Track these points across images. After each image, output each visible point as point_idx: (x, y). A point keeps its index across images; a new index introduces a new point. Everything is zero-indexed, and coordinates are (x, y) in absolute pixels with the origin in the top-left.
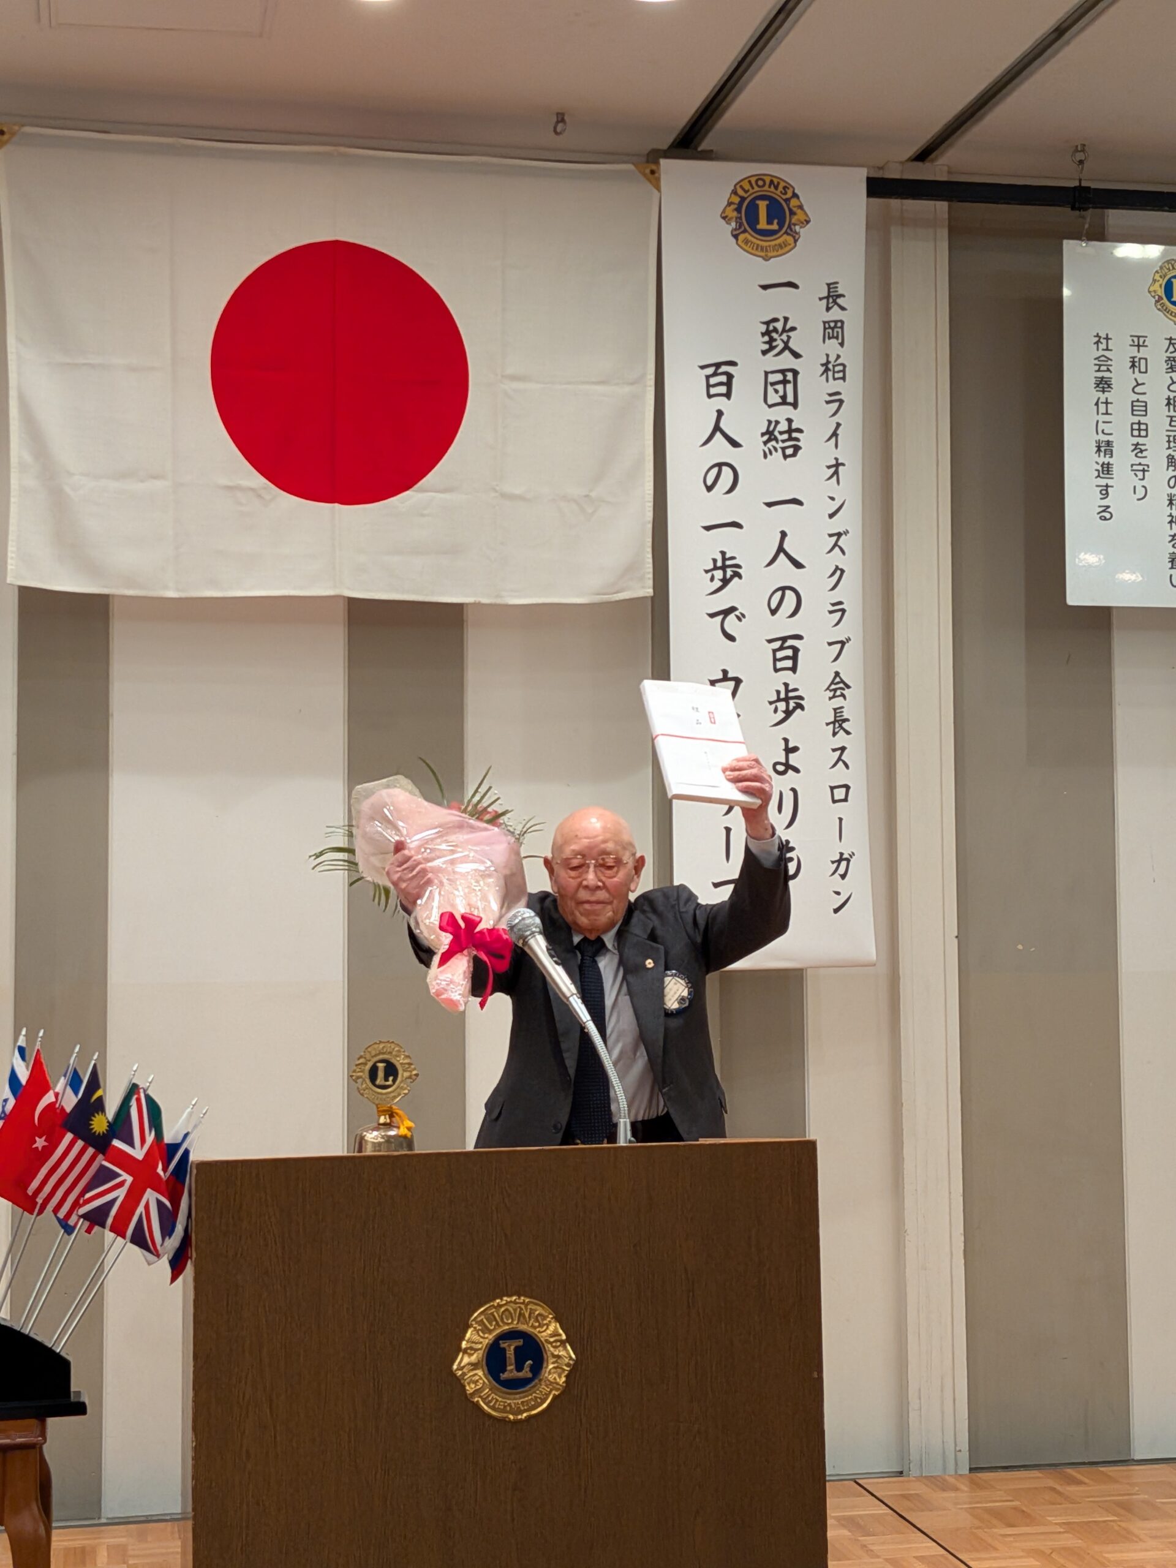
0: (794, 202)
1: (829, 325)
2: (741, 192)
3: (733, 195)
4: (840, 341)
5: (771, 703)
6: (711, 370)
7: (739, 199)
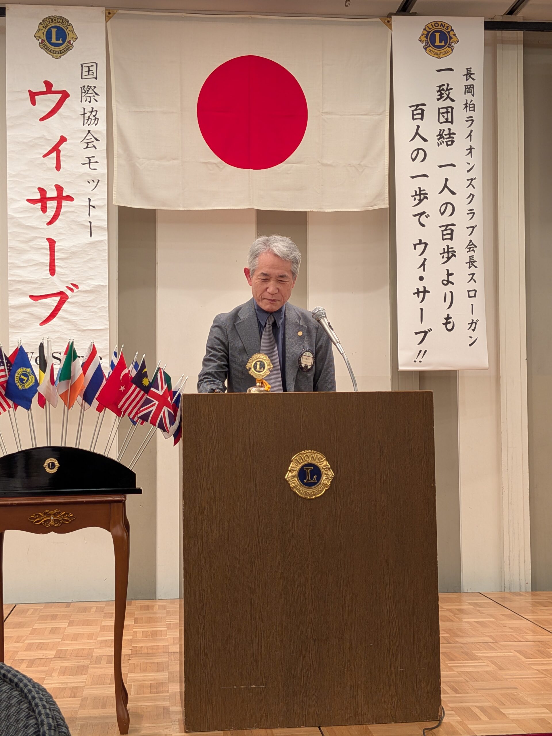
0: (451, 33)
1: (467, 87)
2: (427, 29)
3: (424, 31)
4: (472, 94)
5: (441, 254)
6: (414, 108)
7: (427, 32)
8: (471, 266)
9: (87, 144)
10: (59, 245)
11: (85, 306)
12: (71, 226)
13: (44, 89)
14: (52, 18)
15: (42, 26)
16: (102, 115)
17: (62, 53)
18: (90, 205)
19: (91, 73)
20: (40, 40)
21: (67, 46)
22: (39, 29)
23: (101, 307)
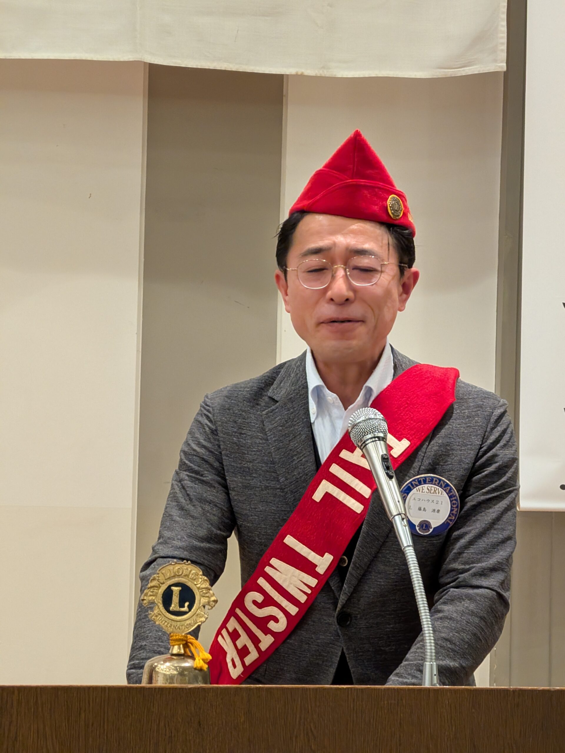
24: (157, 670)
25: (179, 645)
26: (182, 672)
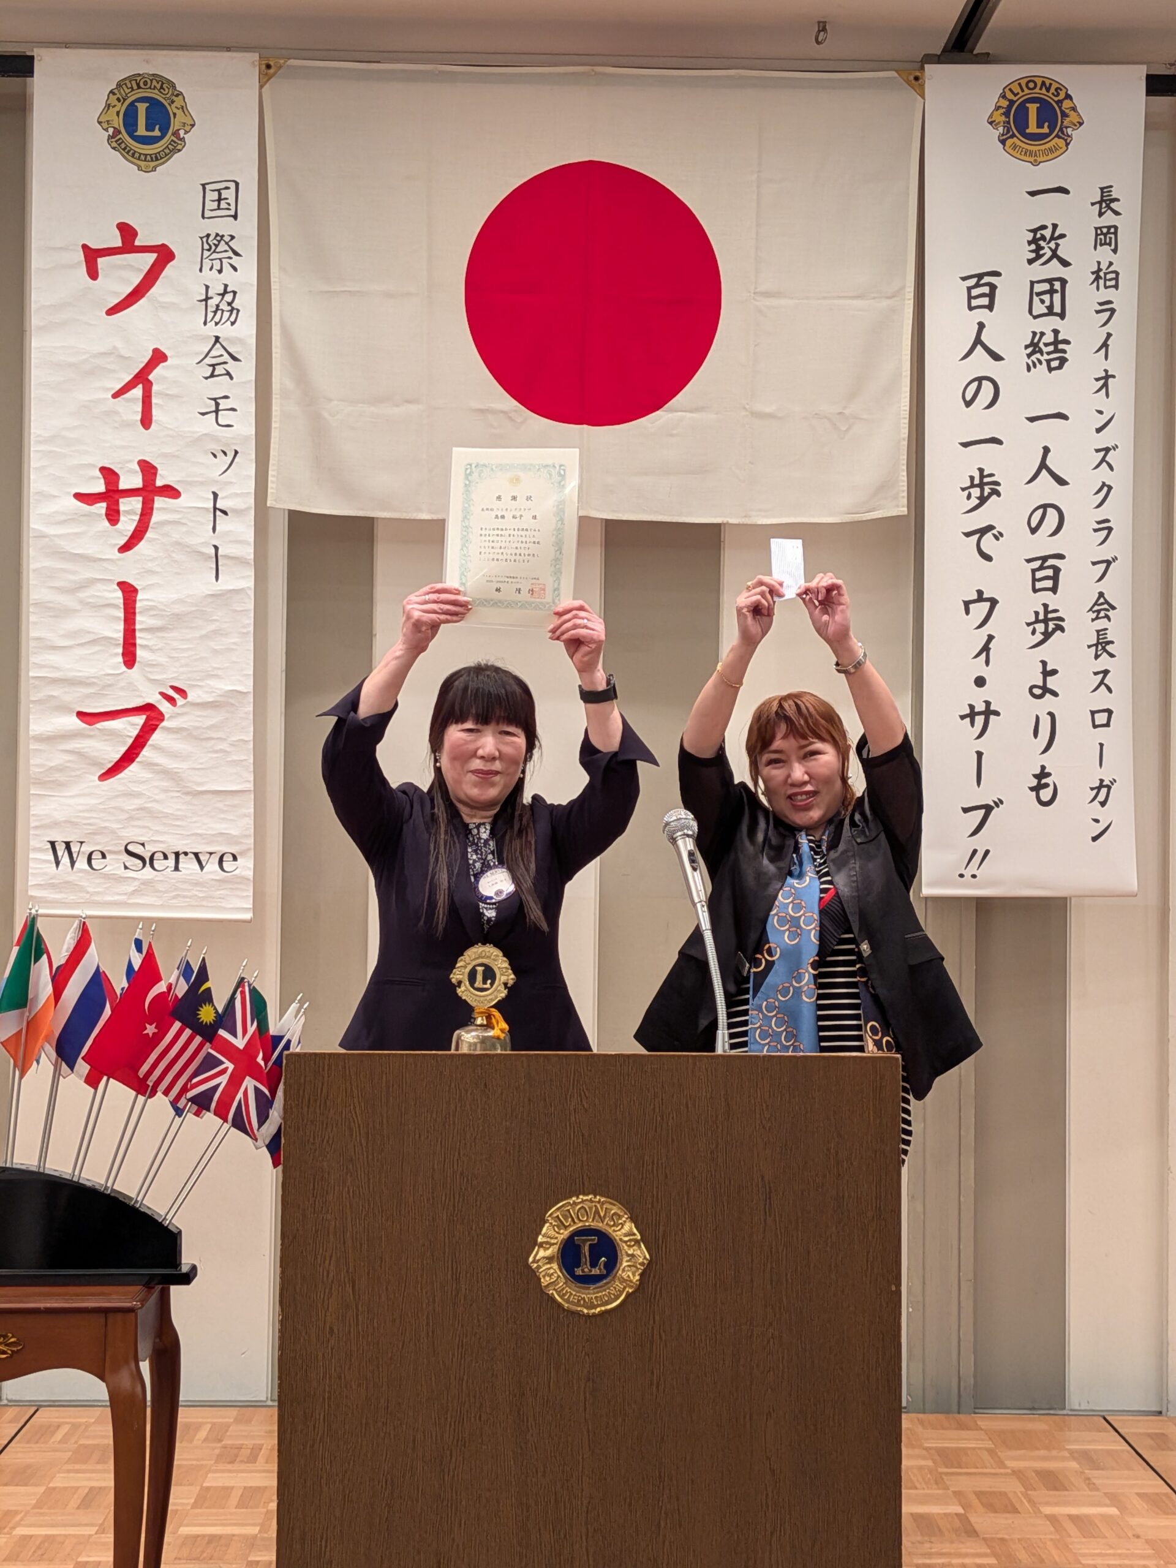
0: (1066, 104)
1: (1102, 231)
2: (1010, 96)
3: (1001, 99)
4: (1113, 247)
5: (1028, 624)
6: (973, 281)
7: (1008, 103)
8: (1099, 653)
9: (211, 368)
10: (145, 597)
11: (202, 737)
12: (174, 555)
13: (118, 243)
14: (139, 79)
15: (116, 97)
16: (247, 302)
17: (158, 158)
18: (215, 508)
19: (223, 204)
20: (111, 130)
21: (170, 144)
22: (109, 105)
23: (237, 741)
24: (462, 1038)
25: (482, 1017)
26: (484, 1041)
